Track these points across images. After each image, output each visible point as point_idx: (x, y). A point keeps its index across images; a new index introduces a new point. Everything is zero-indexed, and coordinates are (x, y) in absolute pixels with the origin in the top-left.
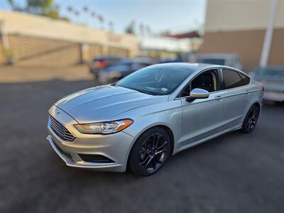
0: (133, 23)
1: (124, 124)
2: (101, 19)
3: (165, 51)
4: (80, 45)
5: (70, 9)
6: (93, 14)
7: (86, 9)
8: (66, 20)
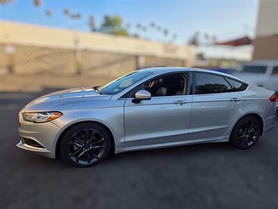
0: (197, 33)
1: (54, 116)
2: (166, 32)
3: (224, 60)
4: (136, 57)
5: (139, 26)
6: (159, 29)
7: (152, 25)
8: (136, 36)
